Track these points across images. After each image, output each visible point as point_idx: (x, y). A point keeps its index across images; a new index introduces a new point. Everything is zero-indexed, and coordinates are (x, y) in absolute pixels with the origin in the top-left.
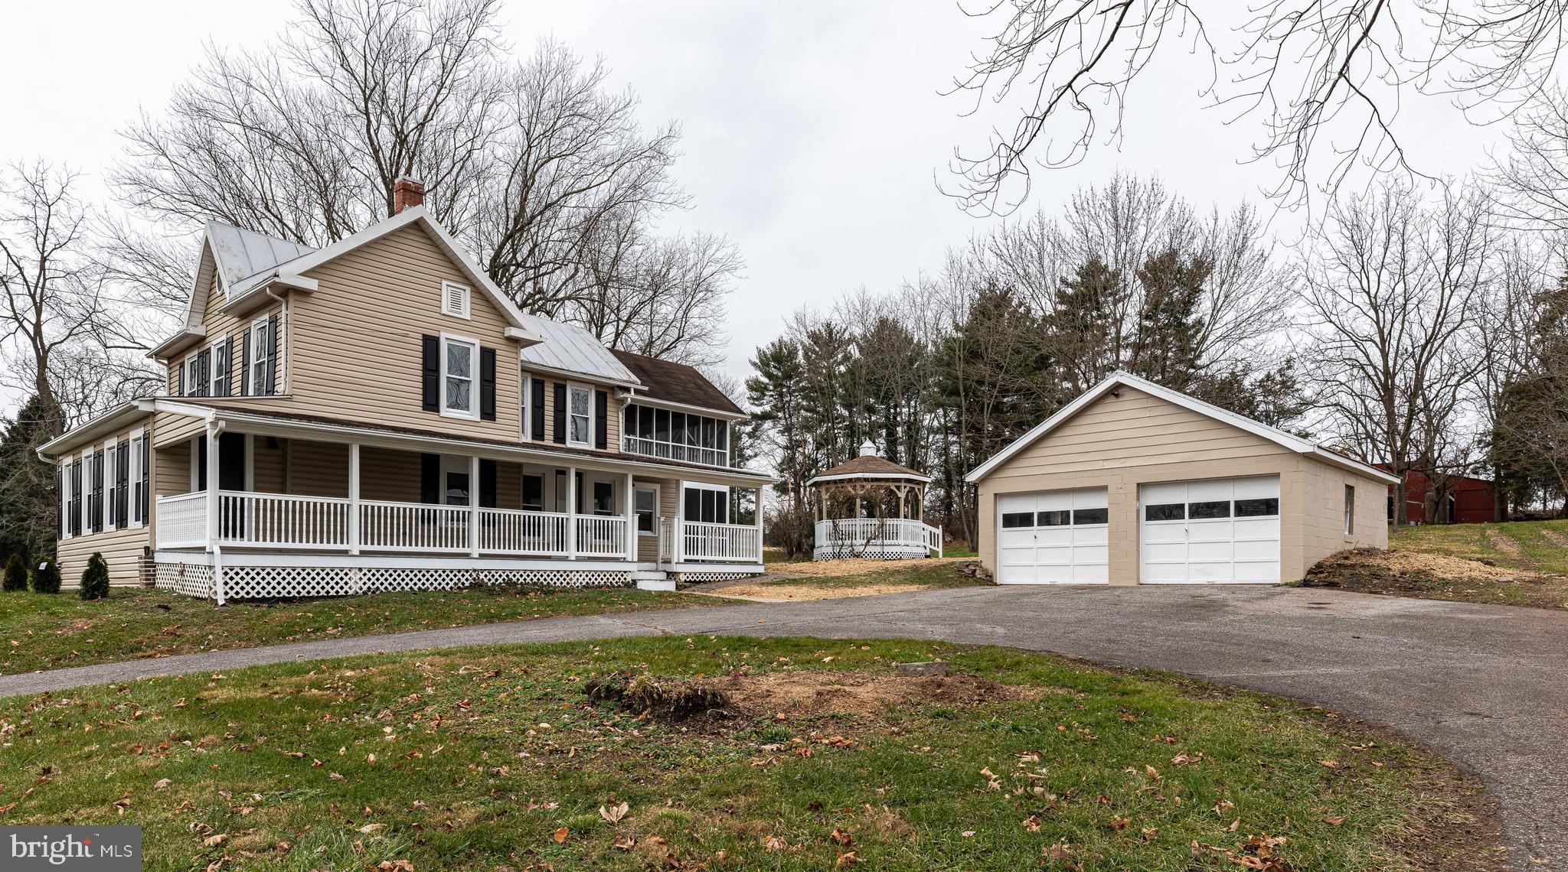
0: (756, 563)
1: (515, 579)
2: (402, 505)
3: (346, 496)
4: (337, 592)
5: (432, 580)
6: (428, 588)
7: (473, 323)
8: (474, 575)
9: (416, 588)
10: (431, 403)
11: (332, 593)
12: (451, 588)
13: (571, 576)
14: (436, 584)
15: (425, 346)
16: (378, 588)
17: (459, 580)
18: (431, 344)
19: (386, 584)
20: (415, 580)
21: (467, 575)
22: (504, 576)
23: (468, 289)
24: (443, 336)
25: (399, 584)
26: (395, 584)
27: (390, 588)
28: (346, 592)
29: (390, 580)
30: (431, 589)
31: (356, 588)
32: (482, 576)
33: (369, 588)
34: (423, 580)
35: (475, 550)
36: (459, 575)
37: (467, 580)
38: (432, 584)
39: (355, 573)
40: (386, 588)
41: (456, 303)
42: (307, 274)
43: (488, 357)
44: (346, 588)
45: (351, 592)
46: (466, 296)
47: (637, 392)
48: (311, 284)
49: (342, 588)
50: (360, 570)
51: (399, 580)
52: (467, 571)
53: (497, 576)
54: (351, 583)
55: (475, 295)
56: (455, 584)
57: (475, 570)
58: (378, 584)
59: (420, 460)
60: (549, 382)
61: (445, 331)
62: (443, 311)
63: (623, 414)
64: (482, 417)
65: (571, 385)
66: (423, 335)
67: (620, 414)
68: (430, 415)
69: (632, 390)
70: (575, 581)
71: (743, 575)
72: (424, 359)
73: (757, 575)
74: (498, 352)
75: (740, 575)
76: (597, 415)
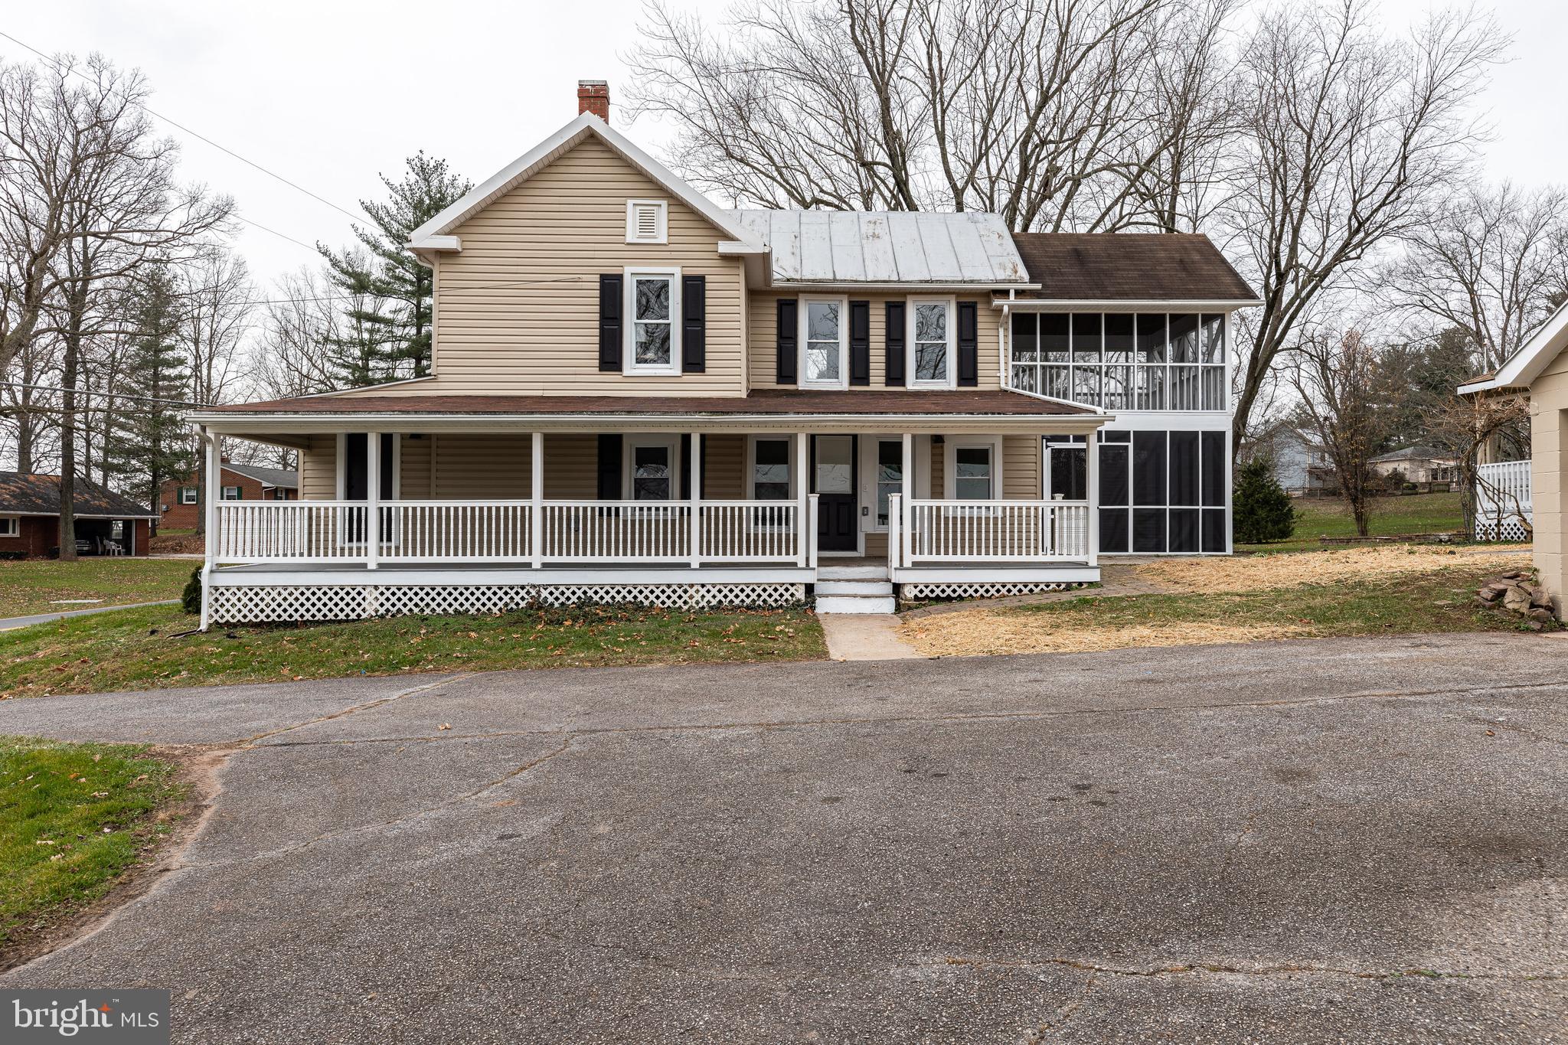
0: (1084, 565)
1: (596, 598)
2: (573, 503)
3: (365, 498)
4: (347, 615)
5: (472, 599)
6: (467, 611)
7: (672, 247)
8: (533, 593)
9: (451, 610)
10: (610, 359)
11: (342, 616)
12: (500, 610)
13: (691, 591)
14: (478, 605)
15: (603, 289)
16: (399, 610)
17: (512, 598)
18: (610, 288)
19: (411, 605)
20: (450, 599)
21: (523, 593)
22: (579, 593)
23: (664, 203)
24: (627, 272)
25: (428, 605)
26: (422, 604)
27: (416, 610)
28: (359, 615)
29: (416, 599)
30: (473, 611)
31: (371, 611)
32: (545, 593)
33: (388, 610)
34: (461, 599)
35: (537, 559)
36: (512, 593)
37: (523, 599)
38: (473, 605)
39: (370, 593)
40: (411, 610)
41: (647, 225)
42: (450, 232)
43: (694, 288)
44: (359, 610)
45: (364, 616)
46: (662, 212)
47: (1019, 293)
48: (451, 243)
49: (353, 610)
50: (376, 587)
51: (428, 599)
52: (523, 588)
53: (568, 593)
54: (364, 604)
55: (673, 209)
56: (506, 605)
57: (534, 586)
58: (399, 605)
59: (596, 443)
60: (875, 302)
61: (631, 265)
62: (629, 239)
63: (1006, 330)
64: (684, 370)
65: (914, 301)
66: (601, 275)
67: (1001, 331)
68: (611, 376)
69: (1012, 294)
70: (698, 599)
71: (1048, 586)
72: (602, 305)
73: (1085, 586)
74: (708, 278)
75: (1042, 586)
76: (961, 339)
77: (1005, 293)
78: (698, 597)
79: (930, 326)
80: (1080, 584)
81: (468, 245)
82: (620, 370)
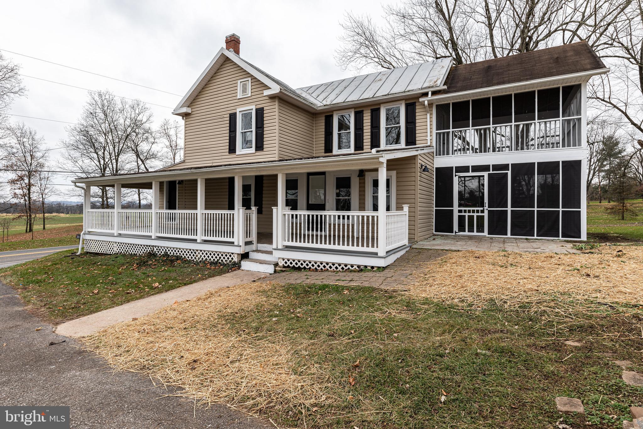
1: (169, 253)
5: (138, 250)
7: (252, 97)
8: (152, 249)
9: (133, 253)
10: (232, 149)
11: (109, 253)
12: (145, 254)
13: (197, 253)
15: (230, 120)
17: (147, 251)
18: (233, 118)
22: (164, 250)
23: (249, 79)
24: (238, 111)
27: (125, 252)
28: (113, 253)
29: (125, 248)
31: (115, 251)
33: (119, 252)
36: (147, 248)
37: (150, 251)
38: (138, 252)
41: (244, 90)
42: (188, 106)
43: (260, 114)
46: (249, 84)
47: (435, 93)
49: (111, 251)
50: (116, 243)
51: (128, 249)
52: (149, 246)
53: (161, 250)
54: (114, 249)
58: (121, 250)
59: (228, 181)
60: (367, 110)
61: (239, 108)
62: (238, 97)
63: (431, 114)
64: (256, 150)
65: (385, 107)
66: (230, 114)
67: (428, 115)
68: (233, 156)
69: (430, 93)
70: (200, 257)
71: (352, 266)
72: (230, 127)
73: (375, 269)
74: (265, 108)
75: (349, 266)
76: (407, 122)
77: (426, 94)
78: (199, 256)
79: (392, 118)
80: (373, 267)
81: (193, 110)
82: (235, 153)
